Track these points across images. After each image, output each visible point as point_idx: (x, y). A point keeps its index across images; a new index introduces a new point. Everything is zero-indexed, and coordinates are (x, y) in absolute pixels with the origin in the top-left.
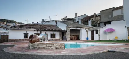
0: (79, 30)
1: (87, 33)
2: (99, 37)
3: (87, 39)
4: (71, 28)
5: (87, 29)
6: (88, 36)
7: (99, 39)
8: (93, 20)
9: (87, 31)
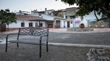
0: (60, 21)
1: (64, 23)
2: (73, 26)
3: (65, 27)
4: (57, 20)
5: (64, 20)
6: (64, 25)
7: (73, 27)
8: (61, 14)
9: (64, 22)
